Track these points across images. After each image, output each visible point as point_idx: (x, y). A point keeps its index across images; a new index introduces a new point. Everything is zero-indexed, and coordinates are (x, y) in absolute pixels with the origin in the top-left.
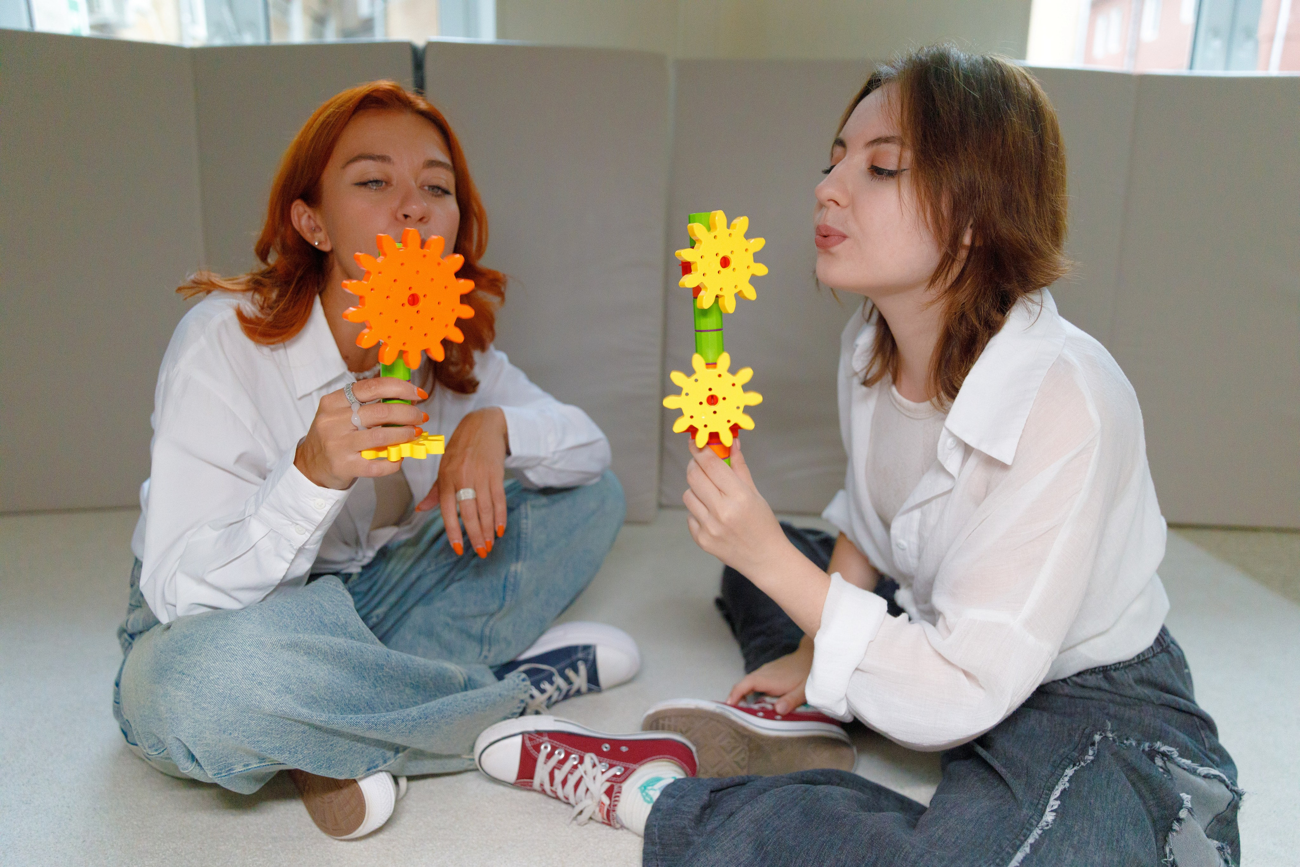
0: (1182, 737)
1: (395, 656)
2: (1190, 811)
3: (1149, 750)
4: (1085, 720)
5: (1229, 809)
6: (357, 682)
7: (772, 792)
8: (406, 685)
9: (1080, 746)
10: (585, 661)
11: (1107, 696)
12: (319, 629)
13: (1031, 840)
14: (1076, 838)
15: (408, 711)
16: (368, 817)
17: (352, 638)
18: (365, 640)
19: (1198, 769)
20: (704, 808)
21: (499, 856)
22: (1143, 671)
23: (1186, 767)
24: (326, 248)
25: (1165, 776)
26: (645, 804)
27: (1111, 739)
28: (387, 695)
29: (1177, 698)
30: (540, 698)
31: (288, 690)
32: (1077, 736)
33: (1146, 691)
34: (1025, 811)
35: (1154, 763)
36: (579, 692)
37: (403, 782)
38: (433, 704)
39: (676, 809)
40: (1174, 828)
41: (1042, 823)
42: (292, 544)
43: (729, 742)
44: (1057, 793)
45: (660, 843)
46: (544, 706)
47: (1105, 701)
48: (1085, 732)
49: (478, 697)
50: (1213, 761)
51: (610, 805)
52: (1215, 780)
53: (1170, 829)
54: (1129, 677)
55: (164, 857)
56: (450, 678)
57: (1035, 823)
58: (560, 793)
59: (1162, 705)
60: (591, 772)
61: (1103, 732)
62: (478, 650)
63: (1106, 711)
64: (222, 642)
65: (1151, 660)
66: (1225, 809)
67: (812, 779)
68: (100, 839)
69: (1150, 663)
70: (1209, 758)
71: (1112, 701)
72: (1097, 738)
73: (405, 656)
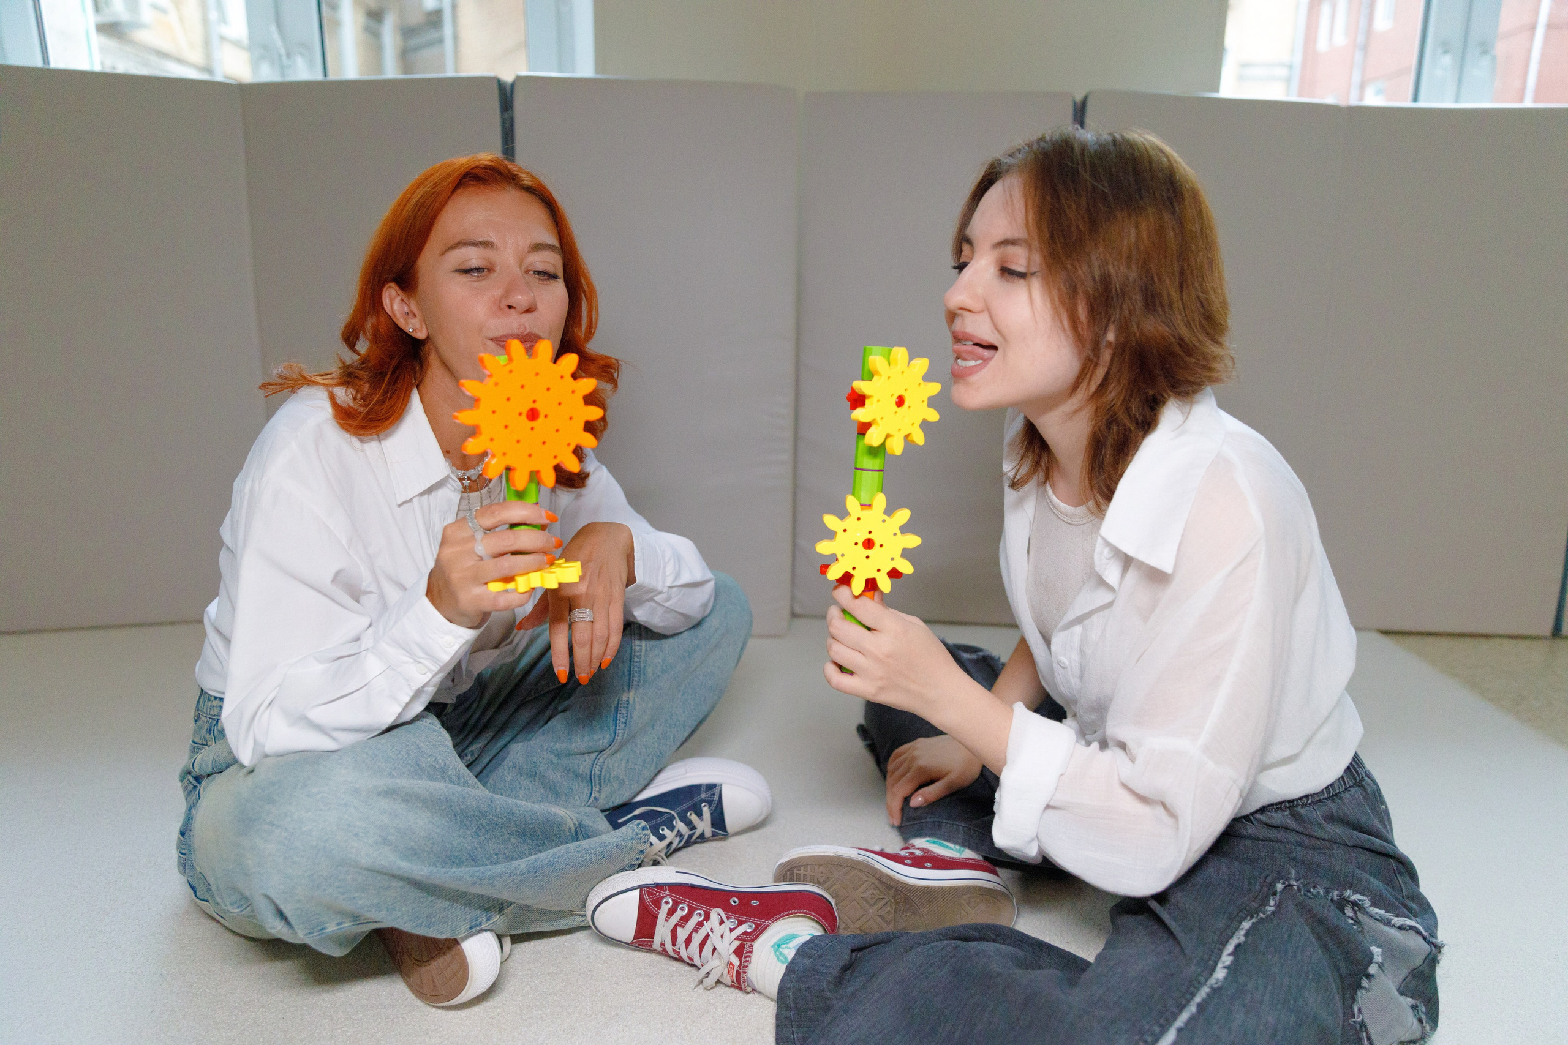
0: (1376, 883)
1: (499, 801)
2: (1381, 966)
3: (1338, 899)
4: (1270, 867)
5: (1425, 963)
6: (458, 831)
7: (919, 949)
8: (511, 833)
9: (1260, 897)
10: (710, 802)
11: (1294, 838)
12: (416, 773)
13: (1198, 999)
14: (1249, 997)
15: (515, 863)
16: (471, 981)
17: (452, 782)
18: (466, 784)
19: (1392, 919)
20: (845, 969)
21: (617, 1024)
22: (1333, 806)
23: (1378, 917)
24: (421, 335)
25: (1355, 927)
26: (779, 964)
27: (1295, 887)
28: (491, 845)
29: (1370, 837)
30: (659, 845)
31: (386, 842)
32: (1258, 884)
33: (1337, 830)
34: (1193, 968)
35: (1344, 914)
36: (702, 838)
37: (507, 942)
38: (542, 855)
39: (813, 970)
40: (1363, 985)
41: (1212, 981)
42: (410, 684)
43: (873, 894)
44: (1230, 948)
45: (796, 1008)
46: (663, 854)
47: (1292, 844)
48: (1267, 881)
49: (592, 848)
50: (1410, 910)
51: (740, 966)
52: (1412, 932)
53: (1359, 986)
54: (1317, 814)
55: (242, 1028)
56: (560, 824)
57: (1203, 980)
58: (684, 954)
59: (1356, 847)
60: (719, 930)
61: (1286, 880)
62: (587, 791)
63: (1293, 855)
64: (314, 790)
65: (1342, 795)
66: (1421, 963)
67: (963, 935)
68: (170, 1009)
69: (1341, 798)
70: (1405, 906)
71: (1300, 844)
72: (1279, 886)
73: (510, 801)
